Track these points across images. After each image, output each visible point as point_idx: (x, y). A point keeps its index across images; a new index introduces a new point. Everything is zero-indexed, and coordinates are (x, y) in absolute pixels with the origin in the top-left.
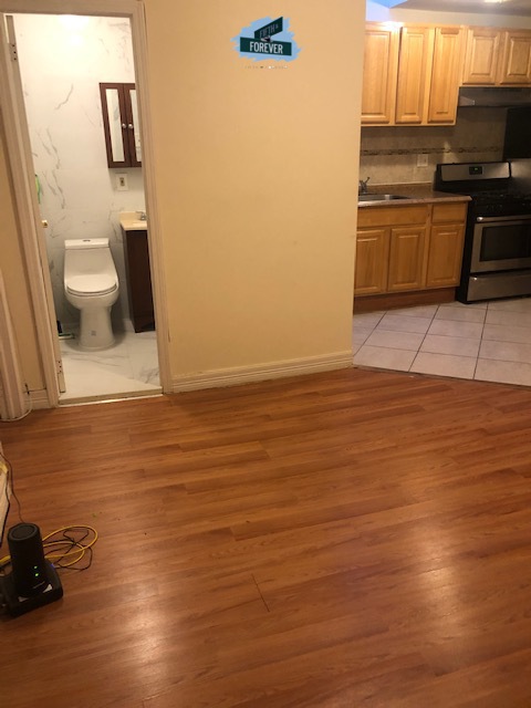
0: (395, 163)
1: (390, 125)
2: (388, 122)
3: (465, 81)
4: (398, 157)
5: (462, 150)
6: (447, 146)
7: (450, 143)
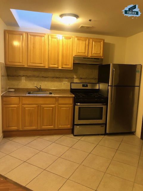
0: (55, 81)
1: (46, 68)
2: (45, 67)
3: (76, 55)
4: (55, 79)
5: (81, 78)
6: (75, 77)
7: (76, 76)
